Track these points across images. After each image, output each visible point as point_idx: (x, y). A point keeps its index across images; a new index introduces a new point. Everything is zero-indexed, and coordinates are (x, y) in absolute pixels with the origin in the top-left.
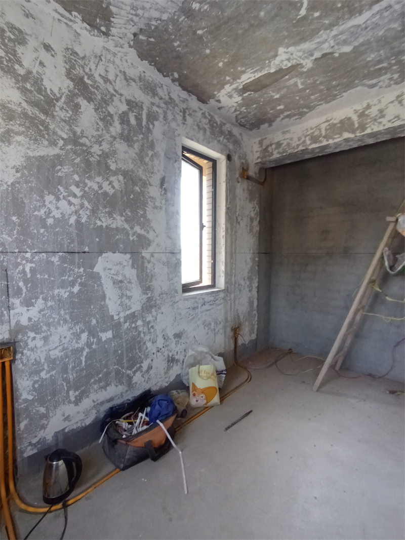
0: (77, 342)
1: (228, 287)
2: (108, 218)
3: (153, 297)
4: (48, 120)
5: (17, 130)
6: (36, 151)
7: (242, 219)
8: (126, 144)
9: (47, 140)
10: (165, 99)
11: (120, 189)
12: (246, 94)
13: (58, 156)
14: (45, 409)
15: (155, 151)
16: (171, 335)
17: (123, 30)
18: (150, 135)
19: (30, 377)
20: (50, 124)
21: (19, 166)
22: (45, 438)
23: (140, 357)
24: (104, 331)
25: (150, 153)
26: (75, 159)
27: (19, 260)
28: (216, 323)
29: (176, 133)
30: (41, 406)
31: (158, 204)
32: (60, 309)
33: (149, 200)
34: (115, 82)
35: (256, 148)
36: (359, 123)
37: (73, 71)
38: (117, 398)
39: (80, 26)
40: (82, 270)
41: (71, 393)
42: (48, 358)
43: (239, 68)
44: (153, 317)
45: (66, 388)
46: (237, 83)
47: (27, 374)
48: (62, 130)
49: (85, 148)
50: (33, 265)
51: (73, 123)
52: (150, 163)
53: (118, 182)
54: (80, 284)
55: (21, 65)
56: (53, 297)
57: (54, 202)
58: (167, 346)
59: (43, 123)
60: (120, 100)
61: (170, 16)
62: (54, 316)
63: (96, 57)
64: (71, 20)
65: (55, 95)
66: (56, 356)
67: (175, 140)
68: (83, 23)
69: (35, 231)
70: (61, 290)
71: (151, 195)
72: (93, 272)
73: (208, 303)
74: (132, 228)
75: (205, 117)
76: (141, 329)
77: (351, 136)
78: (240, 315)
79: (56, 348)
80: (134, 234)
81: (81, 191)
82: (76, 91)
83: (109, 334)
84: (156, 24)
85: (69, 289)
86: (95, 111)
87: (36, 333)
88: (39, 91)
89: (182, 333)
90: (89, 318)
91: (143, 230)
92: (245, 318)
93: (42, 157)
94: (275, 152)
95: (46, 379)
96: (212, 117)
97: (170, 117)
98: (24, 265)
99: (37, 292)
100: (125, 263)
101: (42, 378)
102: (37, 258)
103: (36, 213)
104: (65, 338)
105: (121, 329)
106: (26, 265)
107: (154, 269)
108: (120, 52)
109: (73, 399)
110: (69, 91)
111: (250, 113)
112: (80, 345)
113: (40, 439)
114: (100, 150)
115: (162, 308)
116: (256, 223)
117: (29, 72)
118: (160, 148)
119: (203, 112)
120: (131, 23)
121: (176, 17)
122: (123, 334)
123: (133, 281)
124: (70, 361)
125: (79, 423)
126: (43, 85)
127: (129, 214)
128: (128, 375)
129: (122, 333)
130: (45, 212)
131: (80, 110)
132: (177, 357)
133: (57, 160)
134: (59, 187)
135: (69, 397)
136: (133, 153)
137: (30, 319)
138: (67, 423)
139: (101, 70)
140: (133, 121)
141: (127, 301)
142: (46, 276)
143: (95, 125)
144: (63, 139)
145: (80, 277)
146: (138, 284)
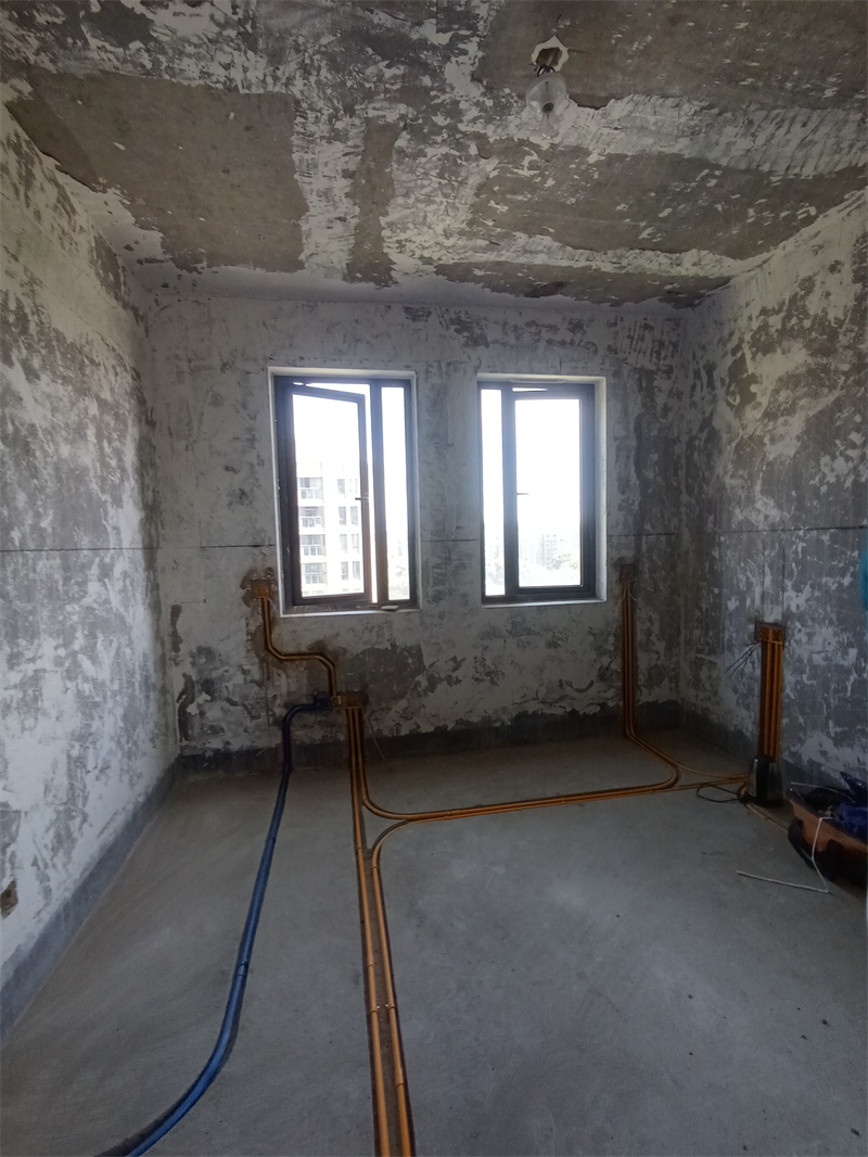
0: (842, 657)
4: (830, 360)
5: (801, 394)
6: (815, 408)
9: (826, 387)
13: (838, 399)
14: (803, 721)
19: (793, 673)
20: (831, 363)
21: (801, 432)
22: (801, 756)
26: (857, 392)
27: (794, 539)
32: (825, 603)
41: (831, 723)
42: (810, 661)
45: (825, 713)
47: (791, 668)
48: (844, 362)
50: (804, 545)
54: (852, 575)
55: (808, 317)
57: (829, 463)
65: (839, 320)
66: (818, 664)
69: (809, 504)
70: (829, 578)
81: (862, 436)
85: (837, 578)
87: (801, 625)
88: (823, 330)
99: (806, 577)
101: (803, 682)
102: (808, 536)
104: (829, 644)
106: (798, 545)
109: (832, 733)
110: (856, 300)
112: (846, 663)
113: (797, 752)
117: (815, 317)
125: (838, 774)
130: (819, 479)
133: (838, 405)
134: (836, 441)
135: (828, 727)
137: (798, 606)
138: (823, 760)
142: (815, 559)
144: (844, 373)
145: (853, 563)
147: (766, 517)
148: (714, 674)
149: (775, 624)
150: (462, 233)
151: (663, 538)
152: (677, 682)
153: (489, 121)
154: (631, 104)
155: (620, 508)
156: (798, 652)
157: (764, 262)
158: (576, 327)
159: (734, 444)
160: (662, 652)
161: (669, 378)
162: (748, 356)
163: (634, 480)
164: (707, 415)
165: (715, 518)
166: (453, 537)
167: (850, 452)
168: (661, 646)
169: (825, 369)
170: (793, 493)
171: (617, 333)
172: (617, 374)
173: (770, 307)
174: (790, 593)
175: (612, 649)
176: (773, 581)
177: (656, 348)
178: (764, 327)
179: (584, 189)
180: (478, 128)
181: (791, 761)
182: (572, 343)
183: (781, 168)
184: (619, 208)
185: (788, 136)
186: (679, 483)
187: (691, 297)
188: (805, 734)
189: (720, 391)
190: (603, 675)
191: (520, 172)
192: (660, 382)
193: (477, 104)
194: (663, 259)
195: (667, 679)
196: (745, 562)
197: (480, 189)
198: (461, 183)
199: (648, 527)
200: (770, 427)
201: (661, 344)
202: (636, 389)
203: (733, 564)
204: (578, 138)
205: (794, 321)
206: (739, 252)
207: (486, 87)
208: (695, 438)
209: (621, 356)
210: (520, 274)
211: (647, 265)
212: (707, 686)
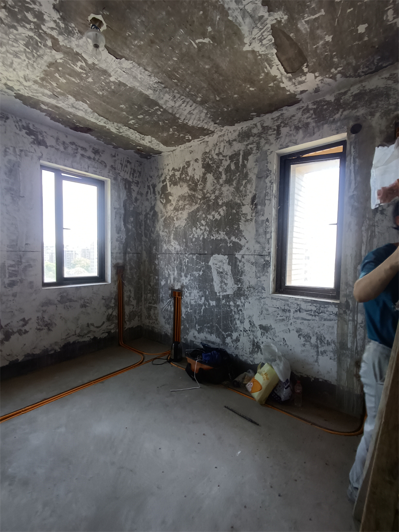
2: (216, 234)
3: (242, 288)
4: (195, 193)
5: (187, 203)
8: (228, 185)
9: (195, 202)
10: (258, 133)
11: (224, 215)
12: (306, 69)
14: (188, 326)
15: (249, 178)
16: (257, 324)
18: (245, 169)
21: (187, 218)
22: (187, 339)
23: (231, 327)
24: (212, 300)
25: (244, 182)
26: (204, 206)
29: (268, 153)
32: (195, 281)
33: (242, 217)
37: (205, 163)
44: (241, 303)
45: (195, 322)
46: (281, 78)
47: (184, 306)
48: (200, 195)
49: (208, 199)
51: (204, 189)
52: (244, 189)
53: (223, 211)
54: (203, 271)
55: (188, 176)
56: (193, 275)
57: (195, 230)
58: (253, 331)
60: (226, 160)
61: (205, 109)
63: (215, 146)
64: (204, 139)
65: (198, 180)
69: (189, 245)
70: (196, 272)
71: (244, 212)
72: (208, 265)
74: (229, 238)
76: (232, 308)
79: (193, 300)
80: (230, 242)
81: (205, 222)
83: (214, 303)
86: (213, 176)
88: (193, 182)
89: (269, 328)
90: (205, 290)
91: (236, 238)
93: (193, 211)
96: (320, 102)
97: (263, 143)
100: (224, 261)
101: (188, 311)
102: (189, 256)
104: (196, 296)
105: (220, 303)
107: (244, 267)
110: (203, 174)
112: (201, 303)
114: (214, 196)
115: (249, 299)
118: (253, 174)
119: (304, 108)
122: (222, 307)
123: (228, 274)
127: (228, 229)
128: (223, 335)
130: (192, 236)
131: (207, 180)
132: (261, 347)
134: (197, 222)
136: (232, 189)
137: (186, 283)
139: (217, 150)
140: (233, 167)
141: (224, 286)
142: (191, 265)
143: (213, 183)
145: (203, 267)
146: (231, 276)
147: (175, 248)
148: (156, 312)
149: (178, 290)
150: (35, 82)
151: (135, 255)
152: (141, 317)
153: (60, 33)
154: (131, 65)
155: (117, 240)
156: (186, 300)
157: (174, 150)
158: (96, 152)
159: (163, 219)
160: (135, 305)
161: (137, 186)
162: (168, 185)
163: (123, 228)
164: (153, 205)
165: (156, 247)
166: (23, 250)
167: (201, 227)
168: (134, 302)
169: (194, 196)
170: (184, 240)
171: (115, 160)
172: (115, 179)
173: (175, 168)
174: (183, 278)
175: (113, 305)
176: (177, 273)
177: (132, 172)
178: (174, 175)
179: (107, 91)
180: (54, 33)
181: (184, 342)
182: (94, 159)
183: (182, 118)
184: (121, 106)
185: (185, 108)
186: (142, 232)
187: (148, 155)
188: (189, 331)
189: (158, 197)
190: (109, 318)
191: (75, 67)
192: (133, 187)
193: (55, 21)
194: (137, 135)
195: (137, 317)
196: (168, 266)
197: (50, 65)
198: (39, 56)
199: (129, 250)
200: (176, 214)
201: (134, 171)
202: (124, 188)
203: (163, 267)
204: (107, 66)
205: (184, 176)
206: (166, 143)
207: (61, 16)
208: (148, 214)
209: (117, 171)
210: (69, 117)
211: (130, 135)
212: (154, 318)
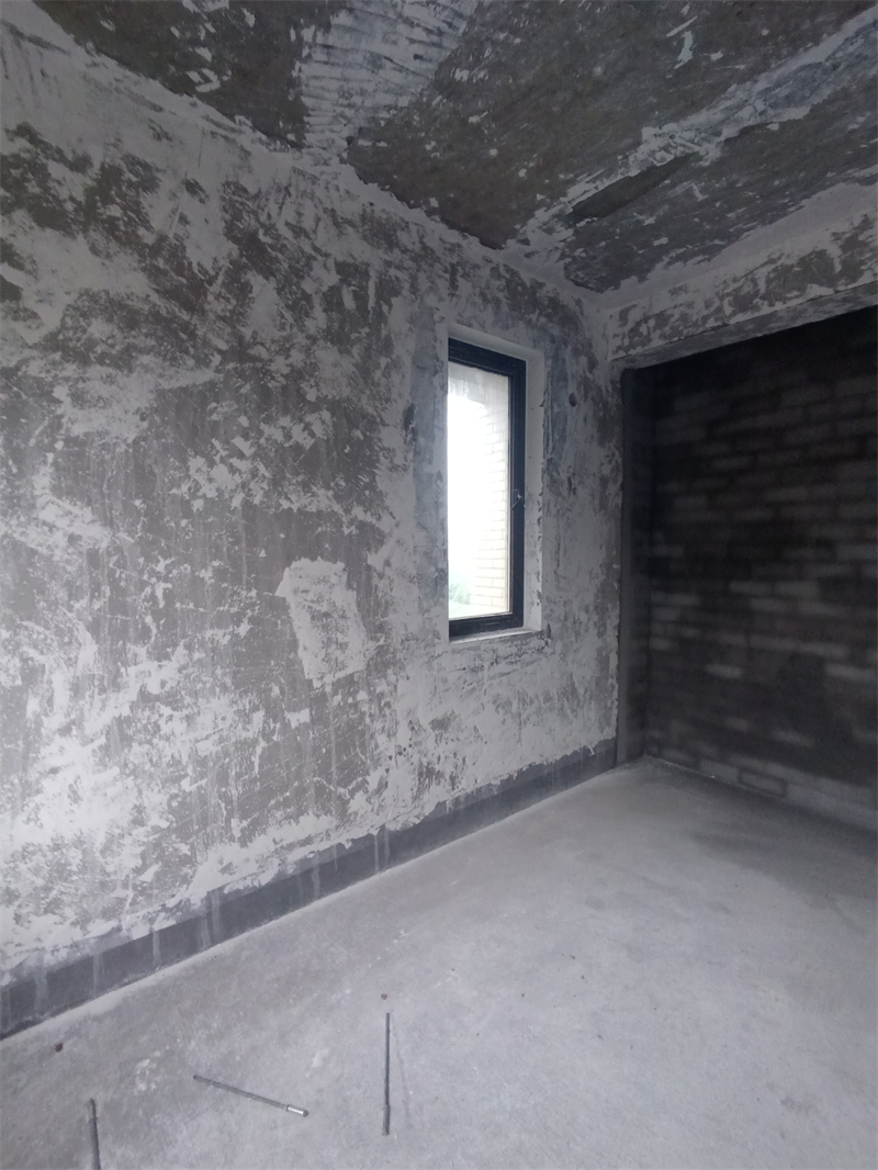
0: (244, 729)
1: (549, 626)
2: (302, 494)
3: (389, 645)
4: (195, 321)
5: (142, 345)
6: (174, 380)
7: (581, 483)
8: (336, 348)
9: (193, 357)
10: (413, 251)
11: (325, 438)
12: (583, 223)
13: (211, 385)
14: (188, 847)
15: (394, 357)
16: (425, 721)
17: (328, 134)
18: (383, 325)
19: (163, 788)
20: (199, 327)
21: (146, 408)
22: (189, 900)
23: (363, 763)
24: (295, 708)
25: (383, 361)
26: (241, 387)
27: (145, 577)
28: (522, 701)
29: (436, 317)
30: (181, 842)
31: (399, 461)
32: (214, 665)
33: (381, 454)
34: (315, 232)
35: (613, 327)
36: (843, 263)
37: (239, 224)
38: (319, 839)
39: (249, 137)
40: (254, 593)
41: (234, 822)
42: (194, 755)
43: (562, 176)
44: (388, 685)
45: (225, 813)
46: (560, 203)
47: (159, 782)
48: (219, 336)
49: (259, 365)
50: (169, 586)
51: (238, 321)
52: (383, 380)
53: (321, 423)
54: (251, 620)
55: (149, 228)
56: (202, 644)
57: (205, 469)
58: (418, 744)
59: (185, 327)
60: (325, 265)
61: (414, 100)
62: (204, 679)
63: (279, 190)
64: (233, 130)
65: (207, 273)
66: (208, 753)
67: (433, 330)
68: (254, 131)
69: (173, 524)
70: (216, 631)
71: (386, 444)
72: (274, 597)
73: (506, 658)
74: (347, 511)
75: (499, 277)
76: (365, 708)
77: (826, 291)
78: (577, 685)
79: (207, 738)
80: (351, 523)
81: (252, 445)
82: (244, 260)
83: (304, 716)
84: (388, 116)
85: (231, 629)
86: (278, 293)
87: (174, 709)
88: (180, 270)
89: (449, 719)
90: (267, 684)
91: (369, 513)
92: (589, 693)
93: (184, 390)
94: (655, 335)
95: (190, 793)
96: (513, 273)
97: (424, 284)
98: (153, 586)
99: (176, 635)
100: (334, 580)
101: (184, 791)
102: (175, 572)
103: (174, 491)
104: (224, 719)
105: (327, 707)
106: (156, 586)
107: (391, 590)
108: (322, 173)
109: (237, 834)
110: (231, 263)
111: (595, 258)
112: (250, 735)
113: (181, 902)
114: (288, 365)
115: (408, 668)
116: (613, 489)
117: (162, 238)
118: (404, 349)
119: (494, 265)
120: (341, 120)
121: (425, 99)
122: (331, 716)
123: (348, 614)
124: (233, 764)
125: (249, 879)
126: (184, 257)
127: (343, 483)
128: (340, 797)
129: (329, 714)
130: (189, 489)
131: (250, 296)
132: (437, 768)
133: (211, 392)
134: (213, 440)
135: (231, 829)
136: (348, 365)
137: (163, 684)
138: (226, 878)
139: (289, 214)
140: (349, 302)
141: (338, 652)
142: (191, 606)
143: (279, 318)
144: (220, 352)
145: (251, 606)
146: (359, 619)
167: (235, 461)
176: (100, 652)
178: (35, 169)
200: (70, 374)
205: (115, 211)
